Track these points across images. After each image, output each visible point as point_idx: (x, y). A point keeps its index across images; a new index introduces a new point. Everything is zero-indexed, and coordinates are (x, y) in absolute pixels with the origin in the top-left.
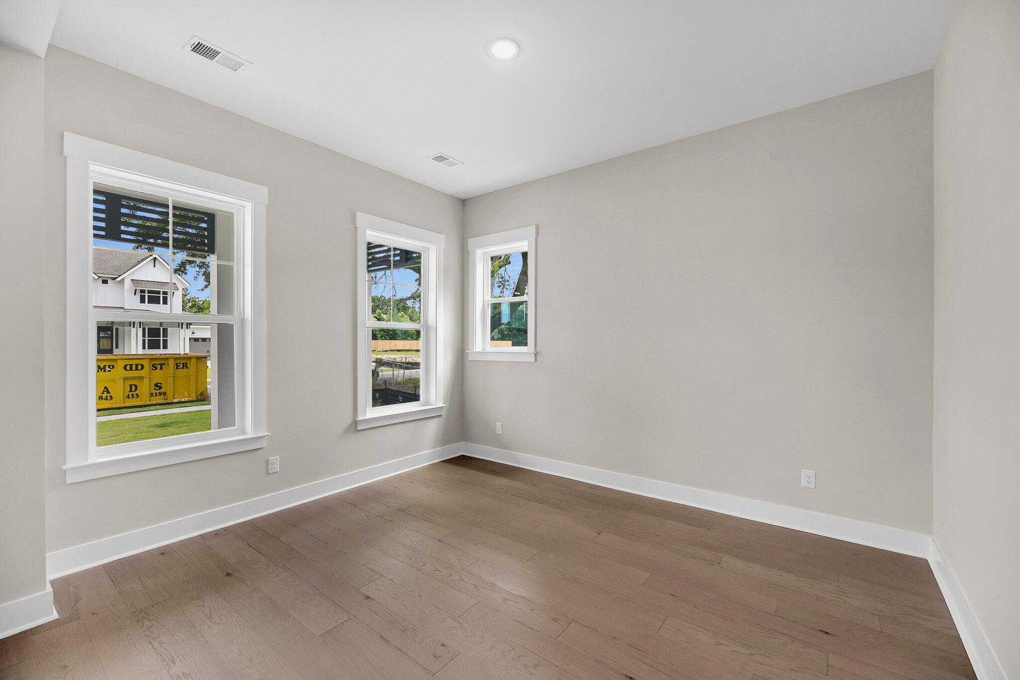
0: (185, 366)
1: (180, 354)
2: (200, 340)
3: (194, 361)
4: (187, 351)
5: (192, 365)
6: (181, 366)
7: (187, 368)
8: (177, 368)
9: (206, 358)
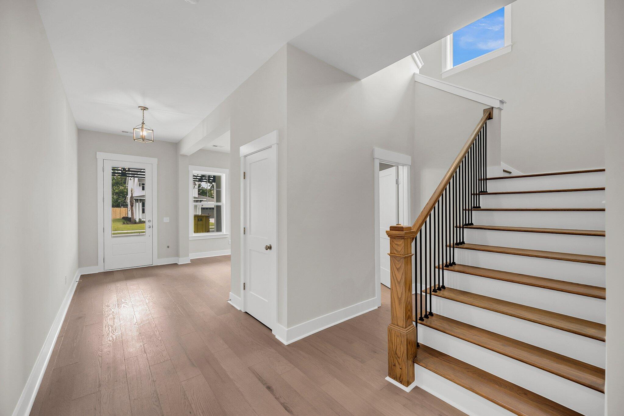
0: (201, 220)
1: (199, 215)
2: (205, 209)
3: (204, 218)
4: (200, 214)
5: (204, 219)
6: (200, 220)
7: (202, 221)
8: (198, 221)
9: (209, 217)
